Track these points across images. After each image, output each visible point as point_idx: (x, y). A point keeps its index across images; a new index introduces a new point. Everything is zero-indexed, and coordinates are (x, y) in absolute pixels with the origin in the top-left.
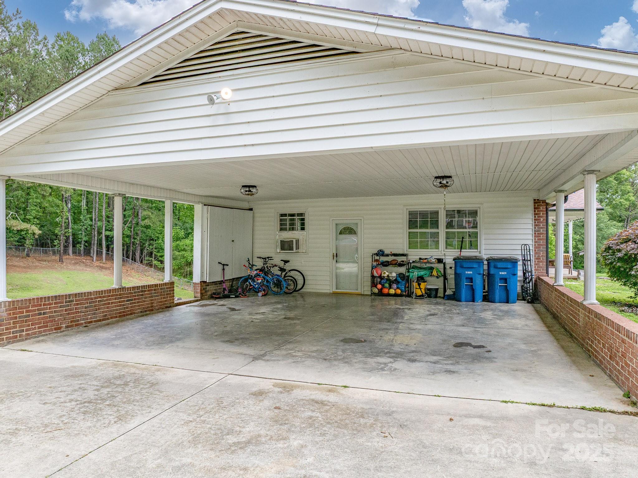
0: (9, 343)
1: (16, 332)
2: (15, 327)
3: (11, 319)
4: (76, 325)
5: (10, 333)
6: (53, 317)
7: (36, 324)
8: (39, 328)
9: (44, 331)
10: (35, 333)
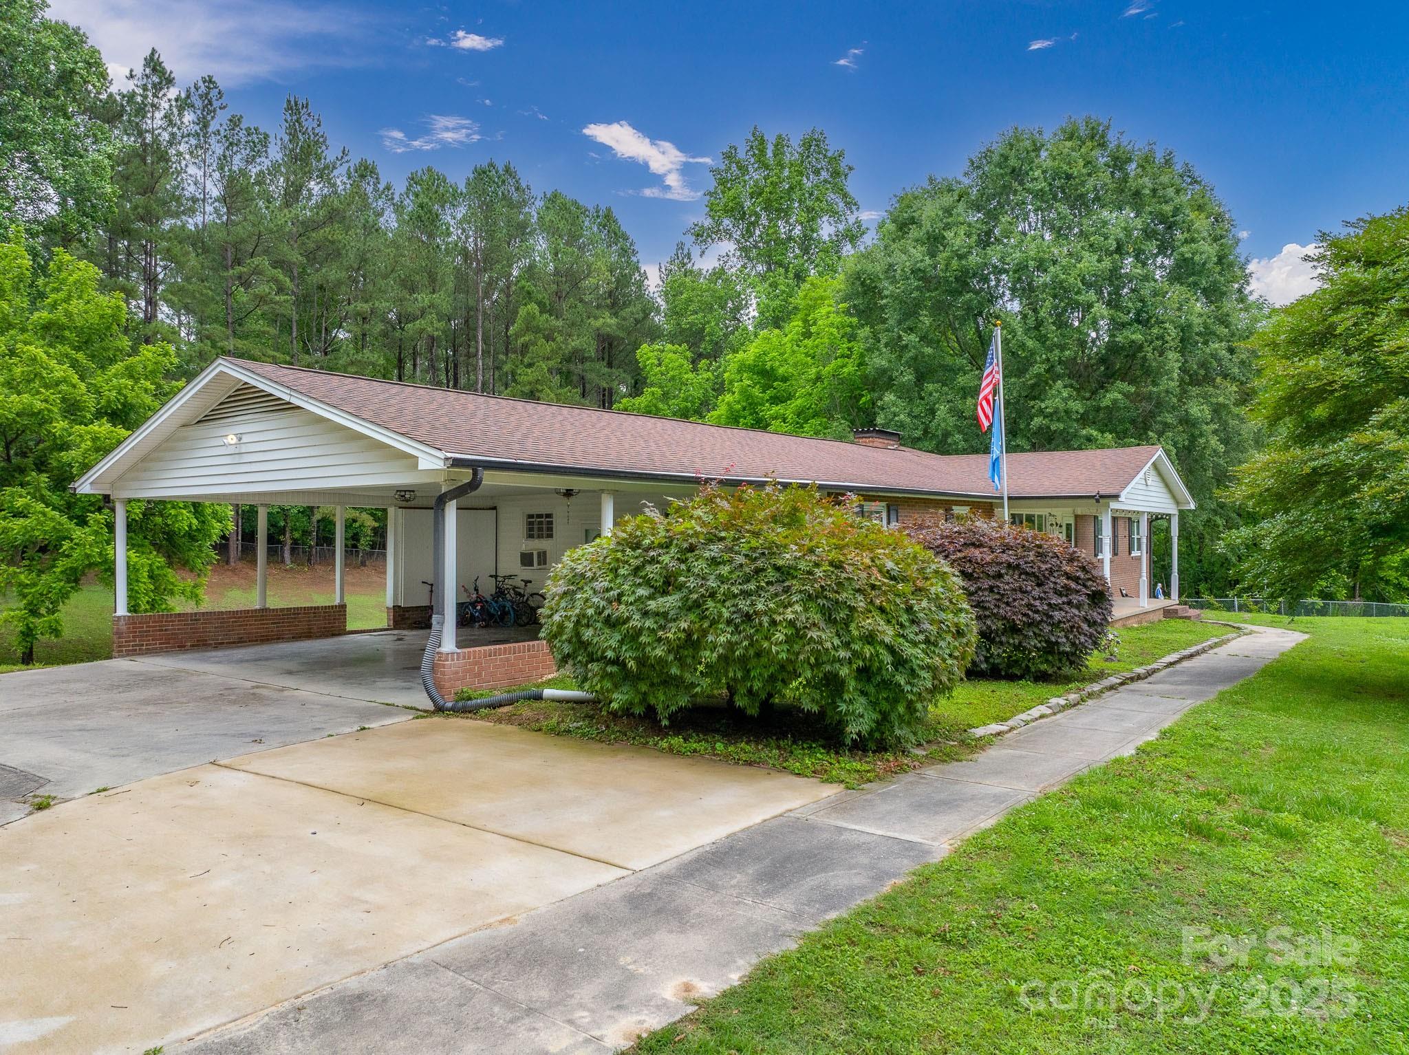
0: (128, 655)
1: (136, 645)
2: (135, 641)
3: (131, 632)
4: (204, 645)
5: (129, 646)
6: (175, 634)
7: (157, 640)
8: (160, 644)
9: (166, 648)
10: (156, 649)
